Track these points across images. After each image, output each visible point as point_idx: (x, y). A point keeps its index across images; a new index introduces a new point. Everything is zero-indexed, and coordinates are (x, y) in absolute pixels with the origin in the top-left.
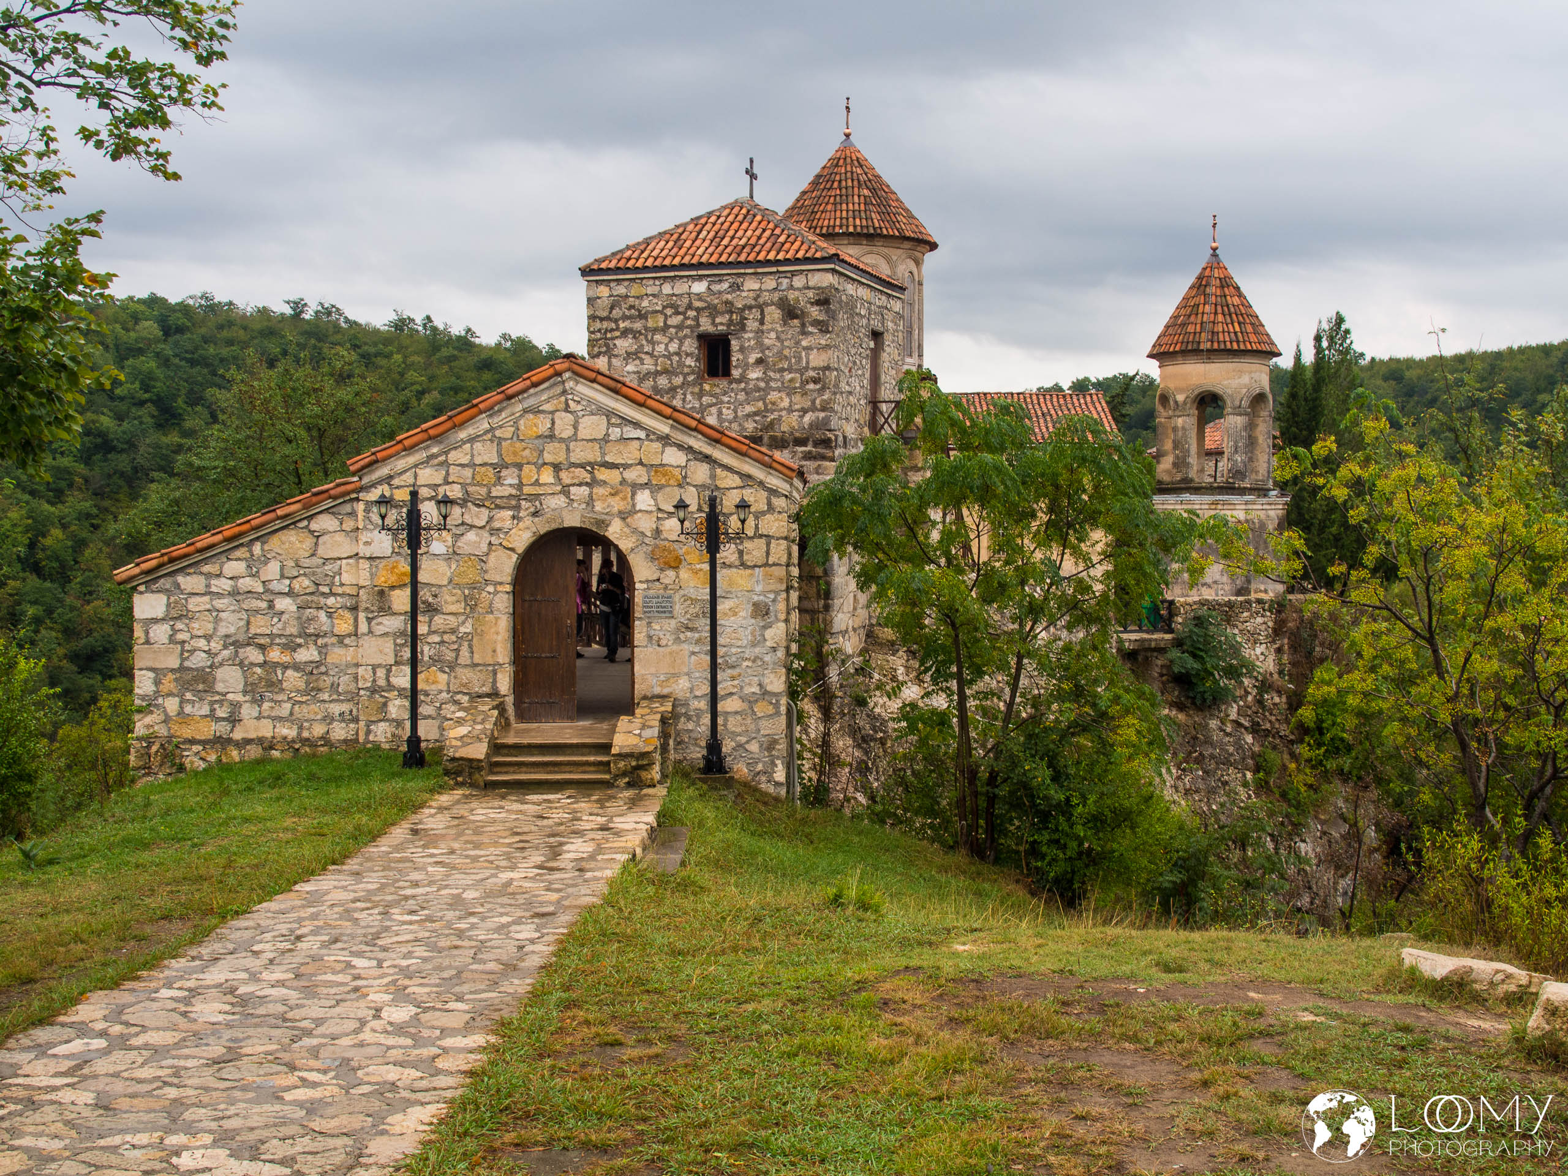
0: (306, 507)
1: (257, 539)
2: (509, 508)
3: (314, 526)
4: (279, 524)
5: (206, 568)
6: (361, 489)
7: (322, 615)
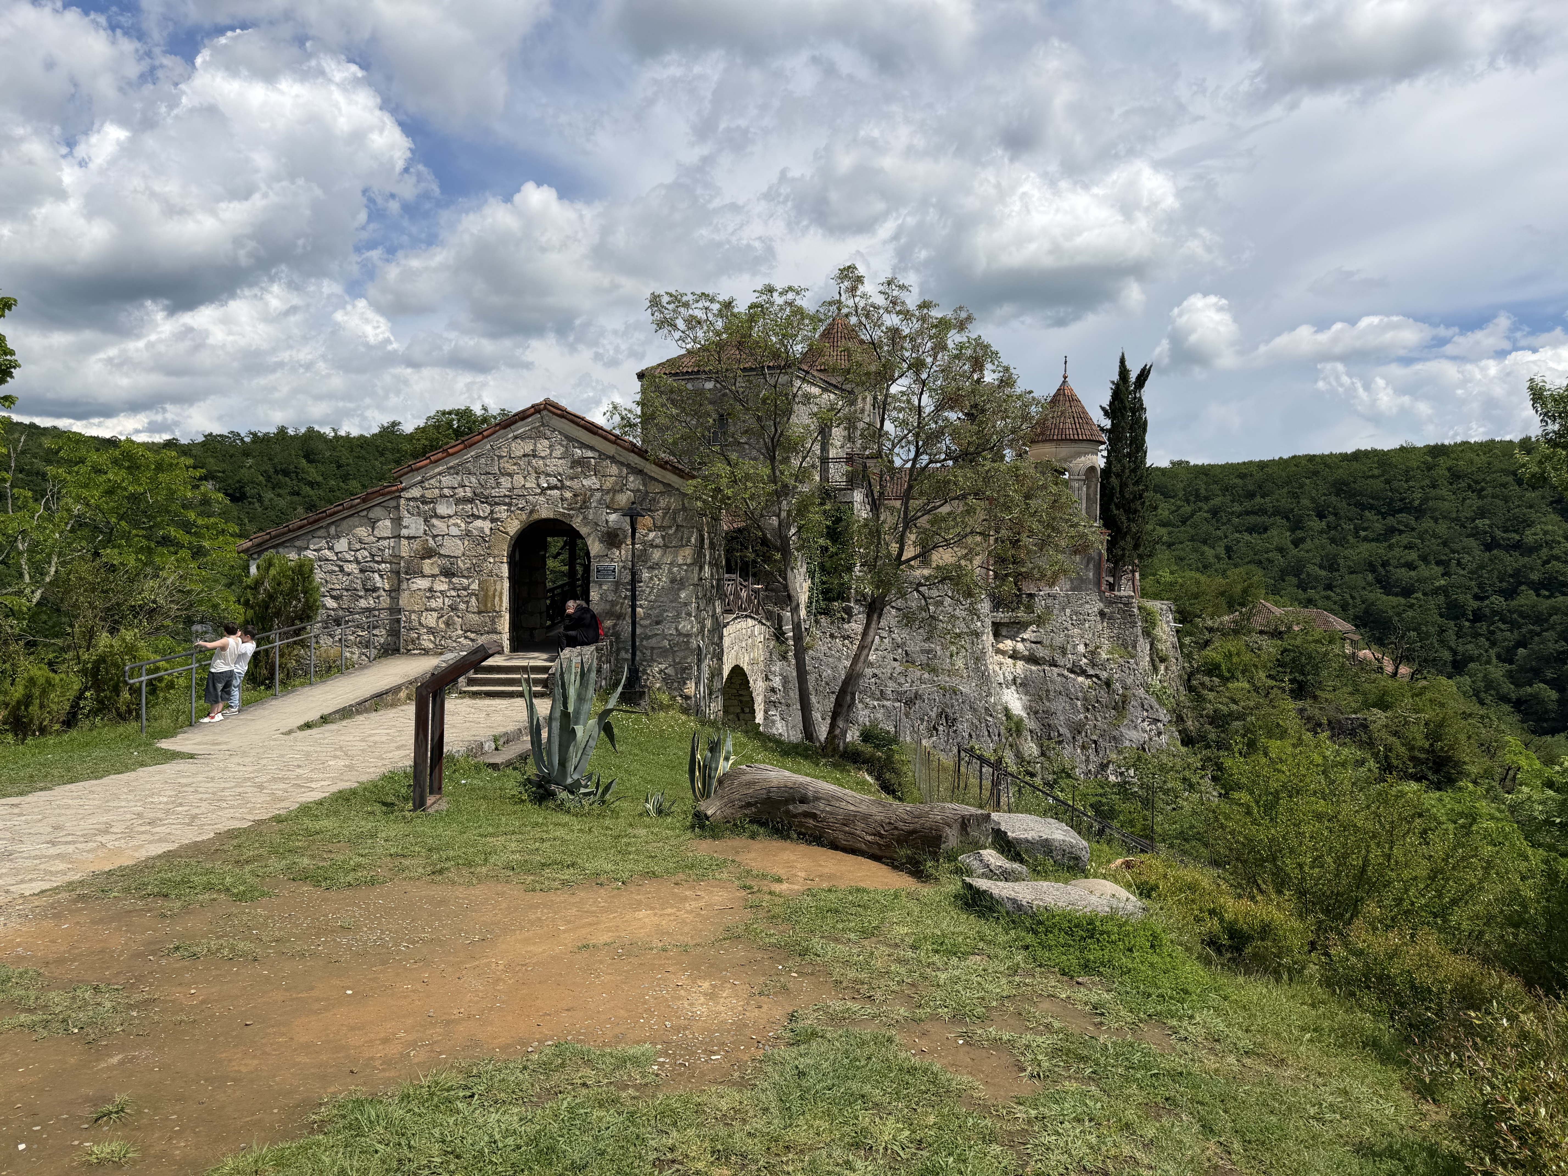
0: (364, 501)
1: (333, 523)
2: (505, 504)
3: (371, 515)
4: (346, 513)
5: (298, 543)
6: (403, 490)
7: (376, 575)
